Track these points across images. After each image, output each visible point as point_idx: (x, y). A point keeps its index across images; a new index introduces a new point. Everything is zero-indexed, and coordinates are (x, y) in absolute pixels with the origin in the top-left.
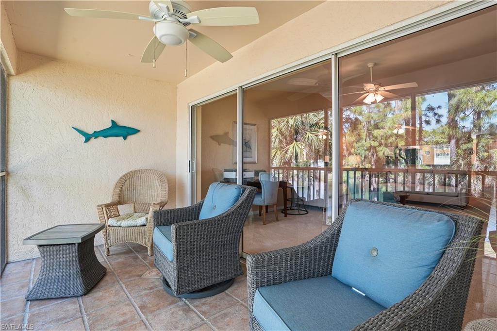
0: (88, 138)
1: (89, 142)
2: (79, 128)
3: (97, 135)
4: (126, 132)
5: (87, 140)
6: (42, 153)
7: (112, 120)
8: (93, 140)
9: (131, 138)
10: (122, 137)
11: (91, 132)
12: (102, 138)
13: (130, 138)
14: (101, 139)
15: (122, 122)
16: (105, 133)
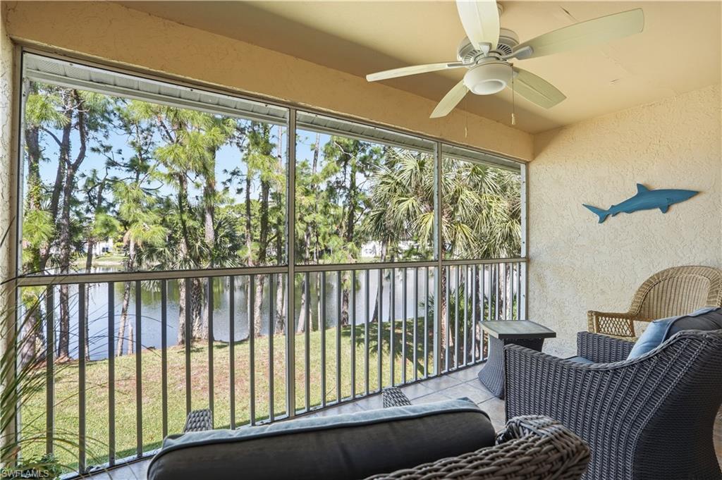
0: (604, 216)
1: (606, 222)
2: (592, 205)
3: (615, 210)
4: (666, 199)
5: (603, 220)
6: (554, 238)
7: (638, 185)
8: (611, 219)
9: (677, 209)
10: (659, 210)
11: (607, 207)
12: (625, 214)
13: (674, 207)
14: (623, 216)
15: (658, 185)
16: (628, 207)
